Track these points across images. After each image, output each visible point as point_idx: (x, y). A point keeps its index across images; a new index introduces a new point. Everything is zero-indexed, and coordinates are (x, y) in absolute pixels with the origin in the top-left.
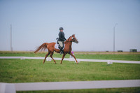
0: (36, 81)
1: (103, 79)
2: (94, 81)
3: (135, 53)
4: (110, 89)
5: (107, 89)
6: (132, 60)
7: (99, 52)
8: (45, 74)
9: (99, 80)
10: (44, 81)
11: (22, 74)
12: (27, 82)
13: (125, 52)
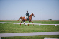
0: (9, 33)
1: (37, 32)
2: (33, 33)
3: (51, 21)
4: (40, 36)
5: (39, 36)
6: (50, 24)
7: (36, 20)
8: (13, 30)
9: (36, 32)
10: (12, 32)
11: (3, 30)
12: (5, 33)
13: (47, 20)
